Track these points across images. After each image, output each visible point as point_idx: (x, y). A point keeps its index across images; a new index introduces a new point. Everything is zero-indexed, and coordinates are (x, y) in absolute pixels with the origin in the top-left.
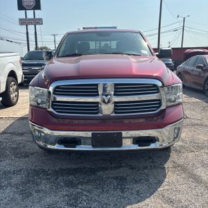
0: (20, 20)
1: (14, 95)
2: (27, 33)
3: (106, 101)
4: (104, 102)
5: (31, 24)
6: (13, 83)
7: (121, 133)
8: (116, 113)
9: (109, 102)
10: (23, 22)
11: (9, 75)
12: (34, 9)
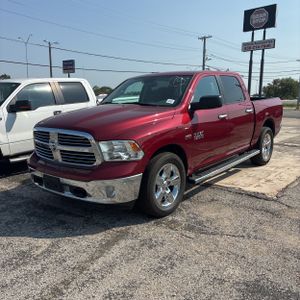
0: (244, 44)
5: (258, 48)
10: (248, 47)
12: (265, 27)
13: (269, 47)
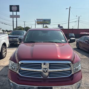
0: (10, 16)
1: (4, 53)
2: (13, 21)
3: (45, 71)
4: (44, 72)
5: (15, 17)
6: (4, 48)
7: (52, 87)
8: (50, 76)
9: (46, 72)
10: (12, 16)
11: (3, 45)
12: (16, 11)
13: (18, 17)
